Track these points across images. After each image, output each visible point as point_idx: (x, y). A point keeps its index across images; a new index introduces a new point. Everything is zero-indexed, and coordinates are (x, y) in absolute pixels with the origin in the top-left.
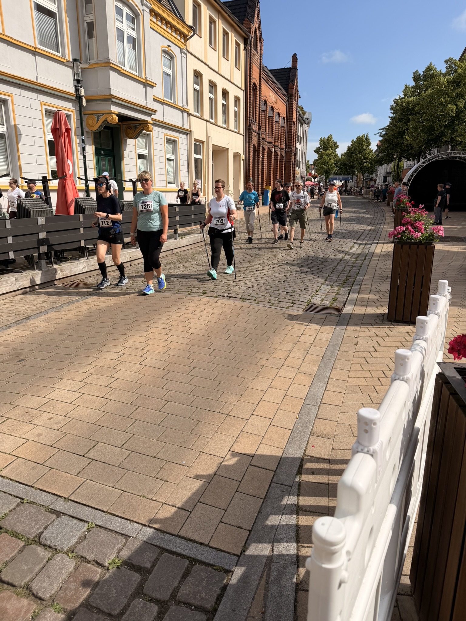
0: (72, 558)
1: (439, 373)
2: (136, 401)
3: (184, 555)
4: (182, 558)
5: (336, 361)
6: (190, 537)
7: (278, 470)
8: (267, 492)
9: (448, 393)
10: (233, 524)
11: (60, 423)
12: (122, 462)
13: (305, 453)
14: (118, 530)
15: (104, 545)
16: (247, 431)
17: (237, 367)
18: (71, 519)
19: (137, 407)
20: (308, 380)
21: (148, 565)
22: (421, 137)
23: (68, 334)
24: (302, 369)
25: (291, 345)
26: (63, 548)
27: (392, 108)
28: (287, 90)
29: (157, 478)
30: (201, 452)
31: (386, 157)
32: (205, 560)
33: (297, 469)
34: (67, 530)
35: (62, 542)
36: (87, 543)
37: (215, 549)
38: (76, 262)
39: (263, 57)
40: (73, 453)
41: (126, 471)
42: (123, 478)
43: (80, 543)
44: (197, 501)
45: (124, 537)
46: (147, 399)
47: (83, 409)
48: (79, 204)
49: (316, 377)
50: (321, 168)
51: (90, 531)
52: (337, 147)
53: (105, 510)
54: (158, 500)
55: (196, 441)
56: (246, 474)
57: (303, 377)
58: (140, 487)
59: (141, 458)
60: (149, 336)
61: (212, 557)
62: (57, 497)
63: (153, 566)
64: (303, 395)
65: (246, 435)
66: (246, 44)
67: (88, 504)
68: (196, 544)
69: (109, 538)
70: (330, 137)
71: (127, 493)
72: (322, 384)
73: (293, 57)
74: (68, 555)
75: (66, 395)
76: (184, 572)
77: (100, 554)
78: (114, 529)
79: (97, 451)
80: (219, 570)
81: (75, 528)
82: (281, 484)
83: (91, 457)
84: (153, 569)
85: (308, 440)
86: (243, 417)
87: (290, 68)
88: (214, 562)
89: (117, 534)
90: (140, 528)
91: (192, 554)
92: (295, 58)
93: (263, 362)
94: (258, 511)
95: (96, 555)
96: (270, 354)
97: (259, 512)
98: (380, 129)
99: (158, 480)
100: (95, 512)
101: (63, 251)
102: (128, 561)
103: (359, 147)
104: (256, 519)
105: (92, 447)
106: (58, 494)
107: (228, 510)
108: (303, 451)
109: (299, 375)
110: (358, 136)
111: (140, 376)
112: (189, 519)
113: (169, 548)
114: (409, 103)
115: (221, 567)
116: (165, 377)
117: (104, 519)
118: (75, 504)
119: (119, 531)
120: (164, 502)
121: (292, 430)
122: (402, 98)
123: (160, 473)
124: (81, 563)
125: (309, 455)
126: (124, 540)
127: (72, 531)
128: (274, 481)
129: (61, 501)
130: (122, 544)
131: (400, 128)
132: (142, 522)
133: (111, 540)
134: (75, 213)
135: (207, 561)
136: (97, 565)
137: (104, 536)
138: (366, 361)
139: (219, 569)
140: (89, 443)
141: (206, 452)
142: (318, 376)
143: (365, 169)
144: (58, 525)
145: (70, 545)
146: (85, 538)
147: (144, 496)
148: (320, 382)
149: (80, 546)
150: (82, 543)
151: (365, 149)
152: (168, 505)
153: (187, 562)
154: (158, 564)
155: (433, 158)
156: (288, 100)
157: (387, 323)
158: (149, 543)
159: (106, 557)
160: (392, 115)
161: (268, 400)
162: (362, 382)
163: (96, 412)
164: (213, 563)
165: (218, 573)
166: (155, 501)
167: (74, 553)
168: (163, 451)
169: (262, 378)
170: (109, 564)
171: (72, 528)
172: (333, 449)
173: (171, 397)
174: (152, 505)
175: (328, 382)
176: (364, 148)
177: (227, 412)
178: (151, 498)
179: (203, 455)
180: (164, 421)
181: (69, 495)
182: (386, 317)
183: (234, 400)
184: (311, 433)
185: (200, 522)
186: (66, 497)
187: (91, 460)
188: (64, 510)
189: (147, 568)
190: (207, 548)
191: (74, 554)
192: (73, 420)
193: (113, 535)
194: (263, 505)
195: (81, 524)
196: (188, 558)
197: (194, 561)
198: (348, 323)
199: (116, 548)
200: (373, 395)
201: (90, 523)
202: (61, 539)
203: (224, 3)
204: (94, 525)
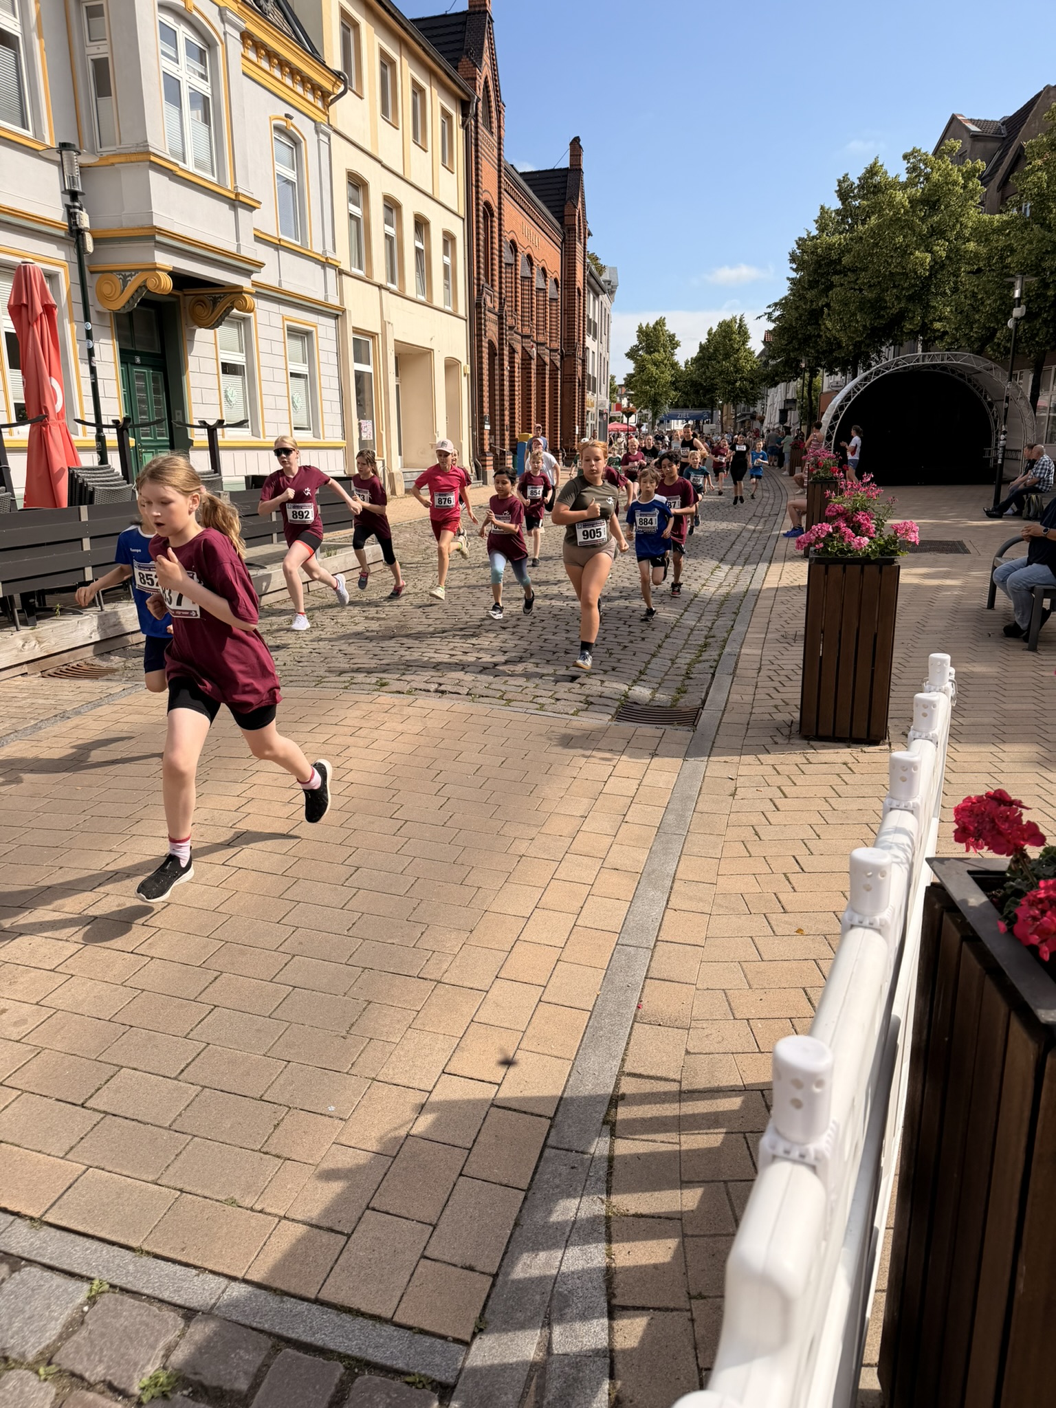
0: (45, 1380)
1: (933, 884)
2: (213, 959)
3: (332, 1351)
4: (329, 1359)
5: (689, 838)
6: (346, 1304)
7: (559, 1114)
8: (535, 1173)
9: (958, 936)
10: (453, 1261)
11: (24, 1021)
12: (180, 1115)
13: (622, 1066)
14: (166, 1295)
15: (130, 1338)
16: (486, 1022)
17: (460, 861)
18: (47, 1274)
19: (217, 974)
20: (625, 886)
21: (242, 1385)
22: (857, 322)
23: (51, 796)
24: (612, 860)
25: (586, 802)
26: (23, 1355)
27: (793, 258)
28: (561, 219)
29: (266, 1153)
30: (374, 1079)
31: (784, 366)
32: (383, 1361)
33: (605, 1109)
34: (38, 1303)
35: (23, 1337)
36: (86, 1335)
37: (410, 1328)
38: (74, 619)
39: (505, 142)
40: (57, 1100)
41: (190, 1137)
42: (181, 1157)
43: (69, 1336)
44: (364, 1206)
45: (181, 1312)
46: (242, 953)
47: (84, 984)
48: (80, 481)
49: (644, 877)
50: (642, 392)
51: (94, 1303)
52: (675, 345)
53: (134, 1244)
54: (268, 1210)
55: (362, 1052)
56: (483, 1130)
57: (615, 878)
58: (223, 1180)
59: (227, 1102)
60: (249, 794)
61: (401, 1352)
62: (11, 1218)
63: (255, 1386)
64: (616, 924)
65: (482, 1030)
66: (465, 115)
67: (91, 1232)
68: (361, 1319)
69: (145, 1318)
70: (660, 323)
71: (190, 1196)
72: (658, 894)
73: (571, 144)
74: (37, 1372)
75: (43, 950)
76: (333, 1396)
77: (119, 1364)
78: (157, 1293)
79: (117, 1091)
80: (420, 1386)
81: (58, 1298)
82: (567, 1150)
83: (102, 1108)
84: (256, 1393)
85: (630, 1034)
86: (474, 986)
87: (567, 169)
88: (407, 1365)
89: (164, 1307)
90: (223, 1287)
91: (351, 1347)
92: (575, 145)
93: (522, 847)
94: (512, 1223)
95: (109, 1368)
96: (537, 826)
97: (516, 1224)
98: (769, 307)
99: (268, 1156)
100: (108, 1253)
101: (42, 593)
102: (192, 1377)
103: (724, 345)
104: (509, 1242)
105: (104, 1080)
106: (16, 1210)
107: (441, 1226)
108: (618, 1063)
109: (605, 874)
110: (721, 321)
111: (227, 894)
112: (345, 1254)
113: (293, 1336)
114: (830, 247)
115: (424, 1376)
116: (287, 895)
117: (131, 1268)
118: (59, 1233)
119: (169, 1299)
120: (282, 1214)
121: (592, 1012)
122: (814, 237)
123: (273, 1140)
124: (71, 1391)
125: (633, 1071)
126: (181, 1323)
127: (49, 1307)
128: (550, 1142)
129: (21, 1226)
130: (178, 1333)
131: (812, 301)
132: (226, 1271)
133: (147, 1325)
134: (71, 503)
135: (389, 1363)
136: (111, 1394)
137: (131, 1315)
138: (757, 834)
139: (420, 1382)
140: (98, 1069)
141: (386, 1080)
142: (649, 875)
143: (737, 395)
144: (12, 1292)
145: (43, 1345)
146: (82, 1323)
147: (233, 1202)
148: (655, 888)
149: (69, 1346)
150: (75, 1338)
151: (738, 350)
152: (293, 1220)
153: (339, 1369)
154: (266, 1381)
155: (887, 369)
156: (564, 241)
157: (798, 742)
158: (243, 1325)
159: (134, 1371)
160: (793, 275)
161: (534, 939)
162: (747, 885)
163: (116, 990)
164: (405, 1368)
165: (418, 1392)
166: (260, 1212)
167: (53, 1366)
168: (282, 1082)
169: (517, 886)
170: (143, 1389)
171: (49, 1298)
172: (688, 1053)
173: (301, 943)
174: (253, 1223)
175: (671, 888)
176: (736, 346)
177: (437, 976)
178: (250, 1206)
179: (379, 1087)
180: (283, 1005)
181: (43, 1210)
182: (796, 727)
183: (453, 942)
184: (635, 1015)
185: (373, 1261)
186: (37, 1215)
187: (102, 1115)
188: (29, 1252)
189: (239, 1392)
190: (390, 1329)
191: (53, 1368)
192: (59, 1014)
193: (154, 1309)
194: (526, 1206)
195: (72, 1285)
196: (342, 1357)
197: (357, 1365)
198: (712, 746)
199: (161, 1344)
200: (774, 916)
201: (96, 1282)
202: (21, 1329)
203: (413, 21)
204: (107, 1286)
